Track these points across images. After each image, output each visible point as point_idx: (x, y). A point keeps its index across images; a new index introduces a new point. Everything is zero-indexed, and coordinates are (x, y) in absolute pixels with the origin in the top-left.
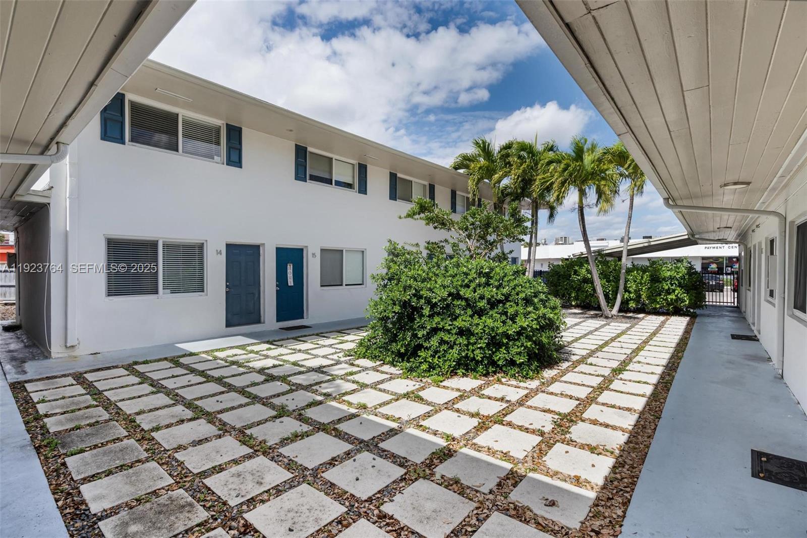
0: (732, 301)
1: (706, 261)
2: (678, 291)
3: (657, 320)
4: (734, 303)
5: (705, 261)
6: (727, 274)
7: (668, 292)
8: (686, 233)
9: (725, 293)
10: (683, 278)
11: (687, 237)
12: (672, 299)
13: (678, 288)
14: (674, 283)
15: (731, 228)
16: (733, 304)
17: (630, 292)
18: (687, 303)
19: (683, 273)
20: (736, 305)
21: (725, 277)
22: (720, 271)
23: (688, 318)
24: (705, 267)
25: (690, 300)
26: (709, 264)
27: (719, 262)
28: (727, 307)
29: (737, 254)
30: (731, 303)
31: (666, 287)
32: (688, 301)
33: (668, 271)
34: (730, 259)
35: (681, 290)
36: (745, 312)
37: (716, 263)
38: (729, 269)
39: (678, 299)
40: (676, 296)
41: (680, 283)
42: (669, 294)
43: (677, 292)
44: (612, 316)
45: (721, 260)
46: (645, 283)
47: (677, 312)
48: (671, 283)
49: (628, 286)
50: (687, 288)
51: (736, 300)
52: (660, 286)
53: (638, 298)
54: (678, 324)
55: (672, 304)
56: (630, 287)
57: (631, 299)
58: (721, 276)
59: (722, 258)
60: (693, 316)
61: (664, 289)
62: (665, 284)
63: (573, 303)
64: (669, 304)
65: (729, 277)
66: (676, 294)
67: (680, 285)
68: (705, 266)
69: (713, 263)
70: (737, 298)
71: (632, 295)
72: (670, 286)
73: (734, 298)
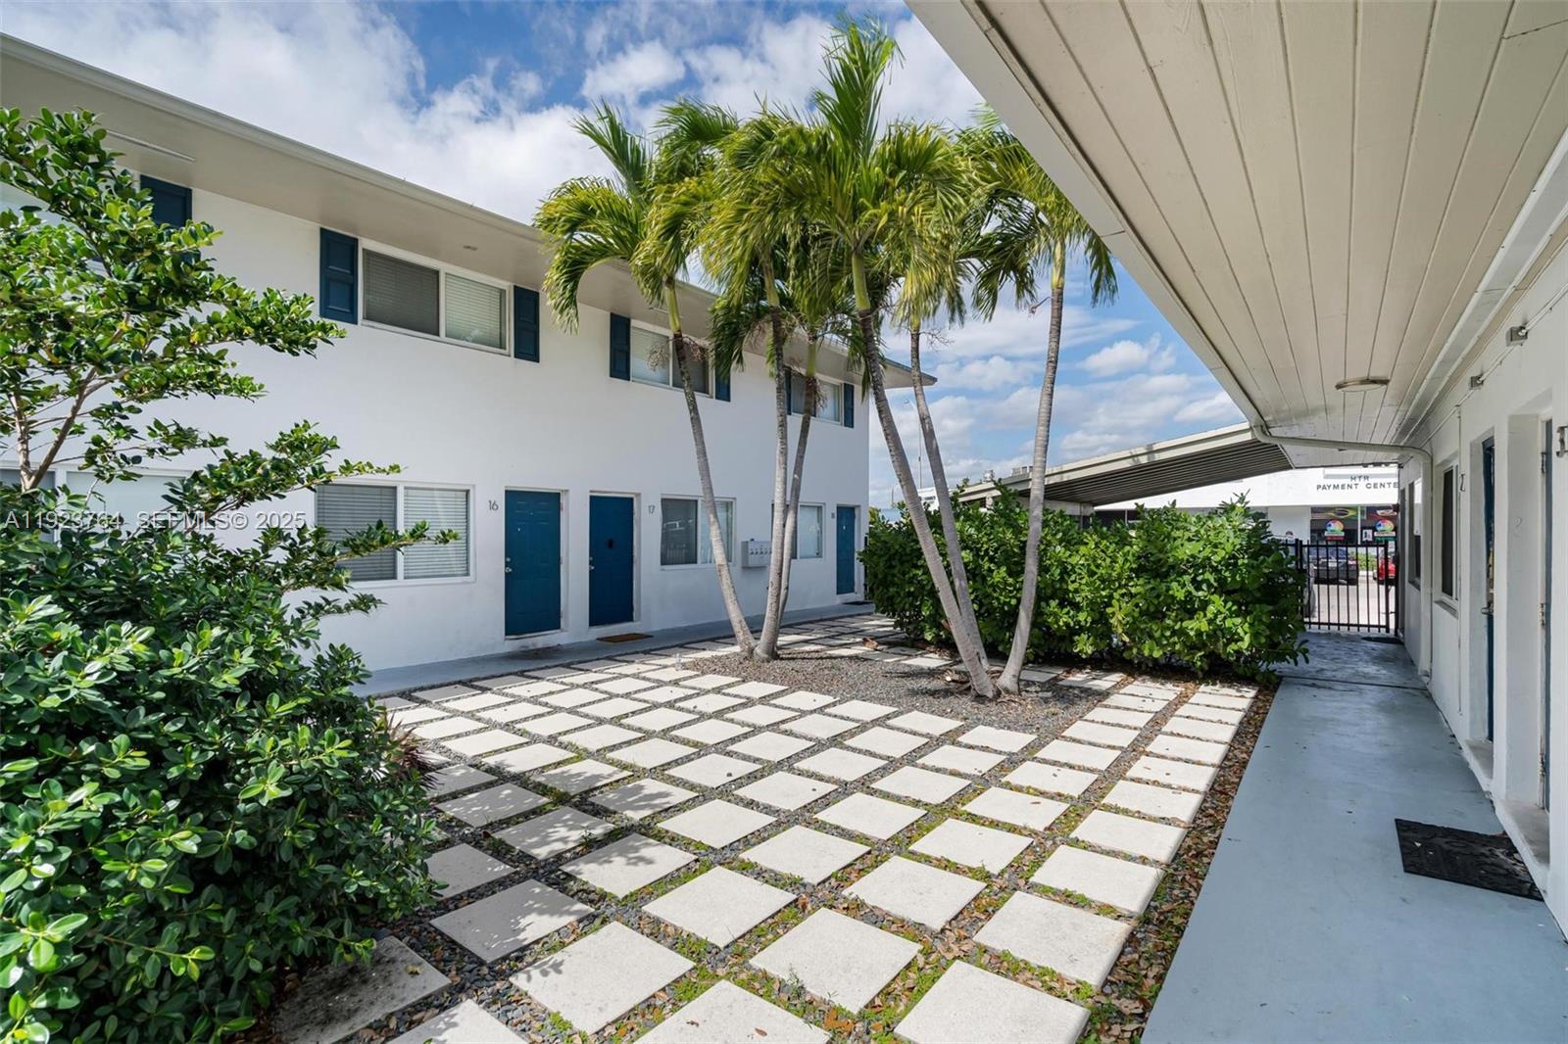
0: (1383, 623)
1: (1320, 517)
2: (1217, 604)
3: (1160, 693)
4: (1387, 627)
5: (1318, 516)
6: (1367, 544)
7: (1189, 609)
8: (1246, 426)
9: (1362, 586)
10: (1231, 562)
11: (1248, 437)
12: (1199, 634)
13: (1215, 598)
14: (1207, 581)
15: (1385, 382)
16: (1383, 630)
17: (1077, 607)
18: (1244, 645)
19: (1229, 547)
20: (1392, 632)
21: (1362, 551)
22: (1350, 538)
23: (1250, 693)
24: (1317, 530)
25: (1255, 636)
26: (1327, 522)
27: (1348, 519)
28: (1369, 639)
29: (1391, 497)
30: (1379, 626)
31: (1180, 595)
32: (1247, 638)
33: (1190, 540)
34: (1371, 510)
35: (1225, 602)
36: (1428, 675)
37: (1340, 520)
38: (1369, 532)
39: (1217, 632)
40: (1211, 622)
41: (1221, 581)
42: (1191, 614)
43: (1211, 609)
44: (998, 694)
45: (1351, 513)
46: (1119, 578)
47: (1221, 670)
48: (1194, 581)
49: (1071, 587)
50: (1242, 598)
51: (1392, 617)
52: (1163, 586)
53: (1101, 626)
54: (1222, 705)
55: (1204, 645)
56: (1076, 591)
57: (1082, 629)
58: (1351, 550)
59: (1354, 508)
60: (1268, 686)
61: (1173, 597)
62: (1174, 585)
63: (928, 637)
64: (1193, 648)
65: (1373, 551)
66: (1210, 615)
67: (1222, 588)
68: (1319, 526)
69: (1334, 519)
70: (1396, 613)
71: (1082, 617)
72: (1191, 588)
73: (1387, 614)
